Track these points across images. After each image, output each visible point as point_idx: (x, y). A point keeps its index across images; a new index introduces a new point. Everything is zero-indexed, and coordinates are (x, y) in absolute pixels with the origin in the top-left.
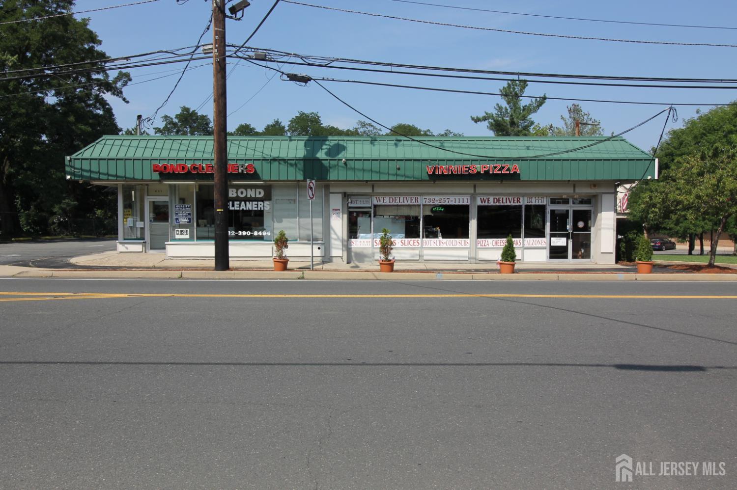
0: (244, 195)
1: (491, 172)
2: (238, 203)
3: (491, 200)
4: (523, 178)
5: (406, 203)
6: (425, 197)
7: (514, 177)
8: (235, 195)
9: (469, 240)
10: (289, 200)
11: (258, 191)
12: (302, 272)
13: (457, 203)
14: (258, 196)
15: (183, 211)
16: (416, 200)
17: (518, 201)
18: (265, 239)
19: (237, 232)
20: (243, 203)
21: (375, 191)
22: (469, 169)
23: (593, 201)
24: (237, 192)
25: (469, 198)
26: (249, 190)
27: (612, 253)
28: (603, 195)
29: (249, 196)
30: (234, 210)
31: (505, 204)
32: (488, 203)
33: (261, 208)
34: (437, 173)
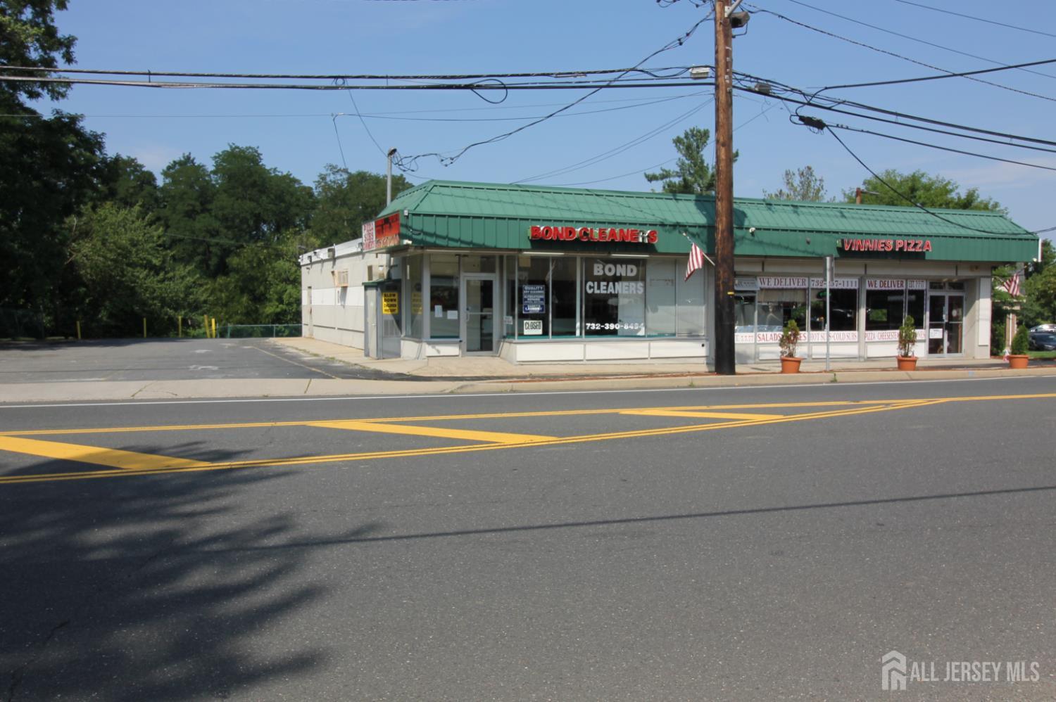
0: (611, 274)
1: (905, 250)
2: (605, 283)
3: (878, 282)
4: (928, 257)
5: (792, 286)
6: (813, 279)
7: (918, 257)
8: (601, 273)
9: (856, 333)
10: (666, 280)
11: (630, 267)
12: (833, 374)
13: (845, 287)
14: (630, 274)
15: (533, 294)
16: (803, 283)
17: (902, 285)
18: (619, 333)
19: (604, 325)
20: (611, 284)
21: (765, 270)
22: (885, 245)
23: (966, 286)
24: (603, 269)
25: (857, 280)
26: (618, 266)
27: (987, 346)
28: (982, 279)
29: (618, 274)
30: (600, 294)
31: (890, 289)
32: (875, 287)
33: (633, 291)
34: (853, 249)
